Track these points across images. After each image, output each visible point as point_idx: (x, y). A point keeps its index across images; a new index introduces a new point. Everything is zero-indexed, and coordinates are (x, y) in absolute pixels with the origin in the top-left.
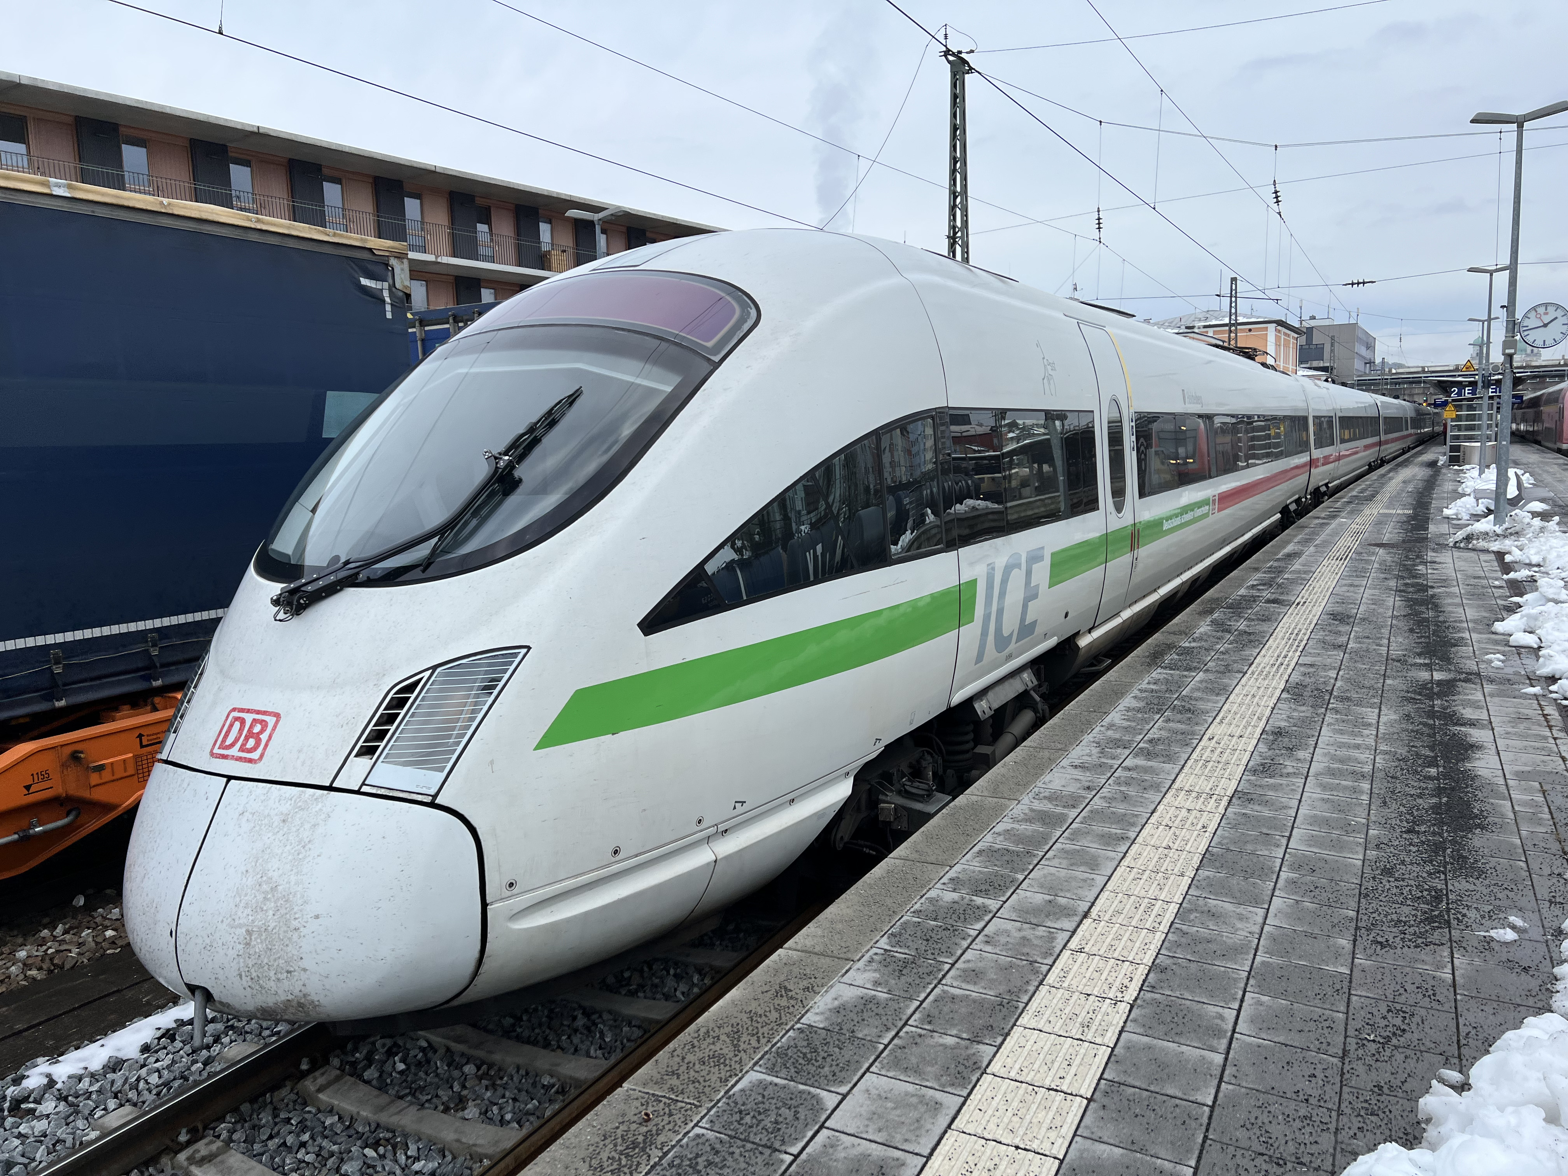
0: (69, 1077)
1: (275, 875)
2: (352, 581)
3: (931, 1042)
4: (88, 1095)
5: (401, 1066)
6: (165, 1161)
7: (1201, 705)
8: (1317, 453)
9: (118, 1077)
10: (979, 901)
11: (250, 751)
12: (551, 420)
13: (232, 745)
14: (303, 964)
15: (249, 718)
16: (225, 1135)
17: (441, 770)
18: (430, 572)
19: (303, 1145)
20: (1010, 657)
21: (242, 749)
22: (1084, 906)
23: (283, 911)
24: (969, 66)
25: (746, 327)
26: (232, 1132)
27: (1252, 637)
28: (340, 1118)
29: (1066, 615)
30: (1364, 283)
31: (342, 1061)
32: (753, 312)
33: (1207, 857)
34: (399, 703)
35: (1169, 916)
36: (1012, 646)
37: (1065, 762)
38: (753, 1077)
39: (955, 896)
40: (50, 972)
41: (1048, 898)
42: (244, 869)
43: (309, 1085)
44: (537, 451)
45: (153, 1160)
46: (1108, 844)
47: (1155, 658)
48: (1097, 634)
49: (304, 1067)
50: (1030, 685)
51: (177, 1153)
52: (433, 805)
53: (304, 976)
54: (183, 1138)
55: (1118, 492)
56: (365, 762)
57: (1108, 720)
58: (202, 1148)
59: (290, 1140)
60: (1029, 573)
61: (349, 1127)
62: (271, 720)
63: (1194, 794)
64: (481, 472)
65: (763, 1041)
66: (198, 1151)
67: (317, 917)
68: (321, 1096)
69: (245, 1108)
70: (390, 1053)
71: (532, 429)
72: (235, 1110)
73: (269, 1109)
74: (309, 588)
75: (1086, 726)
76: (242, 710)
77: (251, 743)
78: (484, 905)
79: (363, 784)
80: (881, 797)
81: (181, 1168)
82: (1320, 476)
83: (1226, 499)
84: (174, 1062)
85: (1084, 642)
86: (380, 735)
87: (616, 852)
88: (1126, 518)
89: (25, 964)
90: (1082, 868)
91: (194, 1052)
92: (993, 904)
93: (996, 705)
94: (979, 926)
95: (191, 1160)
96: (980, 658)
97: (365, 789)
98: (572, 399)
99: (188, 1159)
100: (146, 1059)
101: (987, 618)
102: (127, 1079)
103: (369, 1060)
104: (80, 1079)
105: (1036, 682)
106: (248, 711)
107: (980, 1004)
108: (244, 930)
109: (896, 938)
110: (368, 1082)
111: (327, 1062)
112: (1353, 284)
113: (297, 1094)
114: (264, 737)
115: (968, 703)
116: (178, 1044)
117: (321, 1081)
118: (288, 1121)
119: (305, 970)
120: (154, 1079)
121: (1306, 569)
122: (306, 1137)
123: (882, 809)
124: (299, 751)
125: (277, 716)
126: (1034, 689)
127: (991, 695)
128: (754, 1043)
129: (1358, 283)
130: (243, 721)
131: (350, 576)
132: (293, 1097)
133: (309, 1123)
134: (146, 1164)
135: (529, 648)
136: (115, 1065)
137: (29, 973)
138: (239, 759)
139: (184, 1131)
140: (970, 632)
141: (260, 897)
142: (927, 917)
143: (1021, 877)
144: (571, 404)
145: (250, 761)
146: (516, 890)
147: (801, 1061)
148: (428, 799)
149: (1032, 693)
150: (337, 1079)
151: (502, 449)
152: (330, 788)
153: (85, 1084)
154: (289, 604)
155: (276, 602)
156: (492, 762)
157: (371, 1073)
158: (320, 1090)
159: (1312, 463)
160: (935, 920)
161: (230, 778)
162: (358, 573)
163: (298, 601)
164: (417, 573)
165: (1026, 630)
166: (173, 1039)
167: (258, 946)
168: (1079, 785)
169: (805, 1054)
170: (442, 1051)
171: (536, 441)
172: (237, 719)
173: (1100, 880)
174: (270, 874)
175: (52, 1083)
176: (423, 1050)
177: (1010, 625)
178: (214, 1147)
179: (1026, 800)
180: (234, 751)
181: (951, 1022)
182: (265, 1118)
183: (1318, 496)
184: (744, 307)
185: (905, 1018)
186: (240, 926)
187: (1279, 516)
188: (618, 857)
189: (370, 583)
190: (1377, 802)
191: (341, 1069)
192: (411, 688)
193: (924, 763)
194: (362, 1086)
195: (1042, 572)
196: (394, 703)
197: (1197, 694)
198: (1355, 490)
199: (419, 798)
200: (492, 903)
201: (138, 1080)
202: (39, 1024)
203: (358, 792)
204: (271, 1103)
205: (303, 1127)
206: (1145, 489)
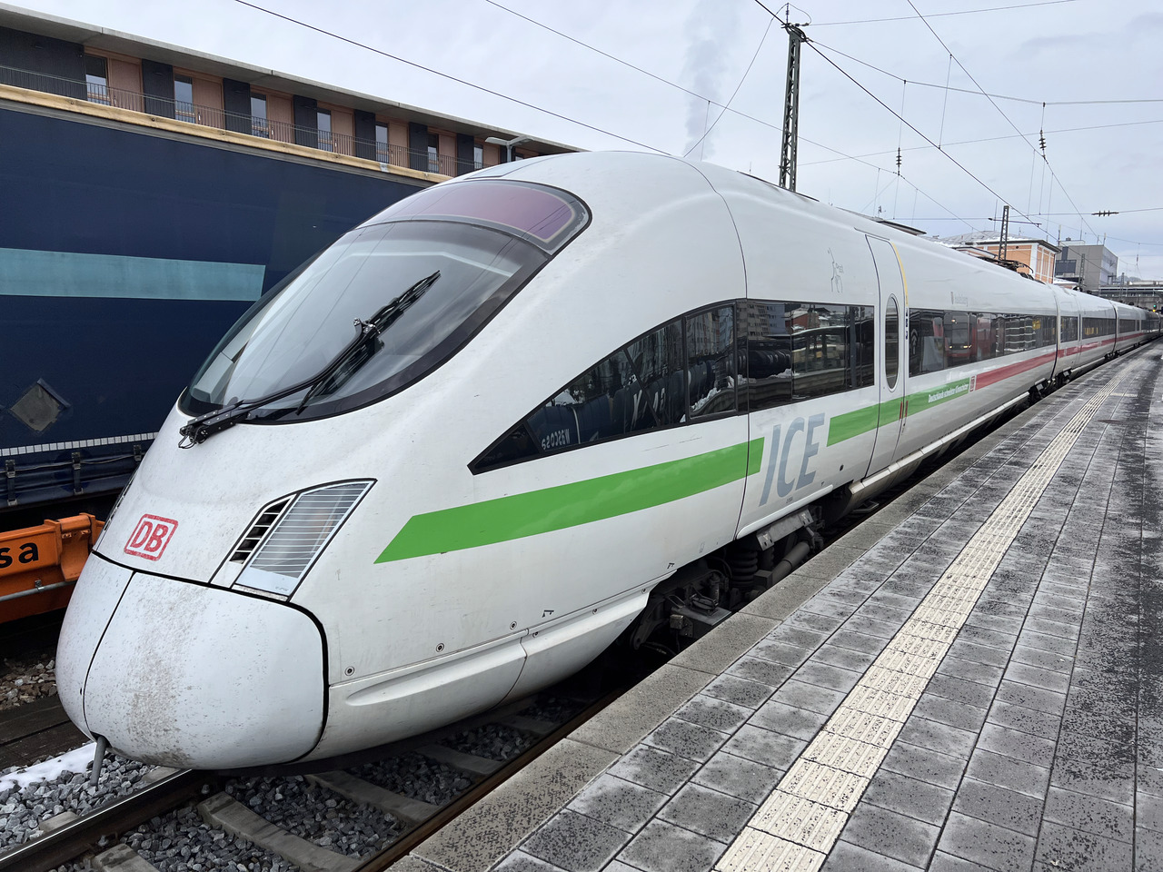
0: (31, 785)
1: (160, 652)
2: (243, 419)
3: (672, 835)
4: (41, 800)
5: (279, 796)
6: (87, 860)
7: (945, 548)
8: (1063, 346)
9: (65, 787)
10: (735, 708)
11: (152, 550)
12: (412, 296)
13: (140, 544)
15: (155, 523)
16: (135, 842)
17: (297, 575)
18: (302, 416)
19: (193, 855)
20: (791, 500)
21: (146, 549)
22: (822, 719)
23: (163, 682)
24: (804, 36)
25: (578, 228)
26: (141, 840)
27: (994, 493)
28: (226, 835)
29: (842, 468)
30: (1109, 213)
31: (234, 789)
32: (586, 216)
33: (933, 683)
34: (268, 519)
35: (893, 734)
36: (793, 492)
37: (826, 591)
38: (518, 855)
39: (716, 702)
40: (37, 696)
41: (793, 709)
42: (137, 645)
43: (206, 806)
44: (400, 321)
45: (77, 859)
46: (851, 665)
47: (912, 506)
48: (867, 483)
49: (205, 792)
50: (807, 523)
51: (96, 854)
52: (287, 604)
53: (177, 735)
54: (102, 843)
55: (892, 370)
56: (238, 565)
57: (867, 555)
58: (116, 852)
59: (184, 851)
60: (810, 433)
61: (232, 843)
62: (170, 526)
63: (929, 625)
64: (351, 334)
65: (533, 822)
66: (111, 855)
67: (190, 688)
68: (213, 816)
69: (156, 821)
70: (274, 785)
71: (395, 303)
72: (147, 822)
73: (173, 824)
74: (209, 423)
75: (849, 560)
76: (151, 517)
77: (154, 543)
79: (234, 583)
80: (674, 609)
81: (98, 867)
82: (1064, 363)
83: (983, 379)
84: (109, 779)
85: (855, 489)
86: (251, 544)
87: (440, 648)
88: (898, 392)
89: (20, 690)
90: (826, 685)
91: (127, 771)
92: (746, 712)
93: (776, 538)
94: (731, 731)
95: (105, 861)
96: (764, 501)
97: (235, 587)
98: (431, 280)
99: (103, 860)
100: (90, 774)
101: (771, 469)
102: (72, 790)
103: (257, 789)
104: (38, 786)
105: (812, 521)
106: (156, 518)
107: (720, 802)
108: (132, 694)
109: (661, 737)
110: (251, 808)
111: (223, 789)
112: (1100, 214)
113: (197, 813)
114: (164, 540)
116: (116, 764)
117: (216, 804)
118: (186, 834)
120: (92, 791)
121: (1045, 438)
122: (196, 849)
123: (674, 619)
124: (189, 553)
125: (175, 523)
126: (811, 526)
127: (772, 530)
128: (525, 824)
129: (1105, 214)
130: (150, 525)
131: (242, 415)
132: (193, 815)
133: (201, 838)
134: (73, 861)
135: (375, 480)
136: (66, 777)
137: (21, 697)
138: (144, 556)
139: (103, 837)
140: (756, 481)
141: (147, 669)
142: (690, 720)
143: (773, 689)
144: (430, 284)
145: (152, 558)
146: (354, 675)
147: (560, 844)
148: (284, 599)
149: (808, 529)
150: (229, 803)
151: (369, 318)
152: (209, 585)
153: (40, 791)
154: (192, 434)
155: (183, 432)
156: (339, 572)
157: (256, 801)
158: (214, 811)
159: (1058, 353)
160: (696, 722)
161: (135, 570)
162: (247, 413)
163: (199, 433)
164: (293, 415)
165: (806, 479)
166: (113, 760)
167: (143, 709)
168: (834, 611)
169: (564, 838)
170: (312, 787)
171: (399, 313)
172: (146, 523)
173: (840, 697)
174: (157, 650)
175: (17, 788)
176: (298, 783)
177: (792, 474)
178: (124, 852)
179: (788, 621)
180: (141, 550)
181: (692, 818)
182: (169, 830)
183: (1062, 379)
184: (579, 212)
185: (654, 810)
186: (130, 691)
187: (1028, 393)
188: (442, 652)
189: (258, 421)
190: (1084, 642)
191: (233, 795)
192: (278, 508)
193: (712, 583)
194: (247, 812)
195: (821, 434)
196: (266, 518)
197: (944, 538)
198: (1092, 376)
199: (277, 597)
201: (80, 791)
202: (21, 738)
203: (230, 590)
204: (176, 818)
205: (196, 841)
206: (915, 370)
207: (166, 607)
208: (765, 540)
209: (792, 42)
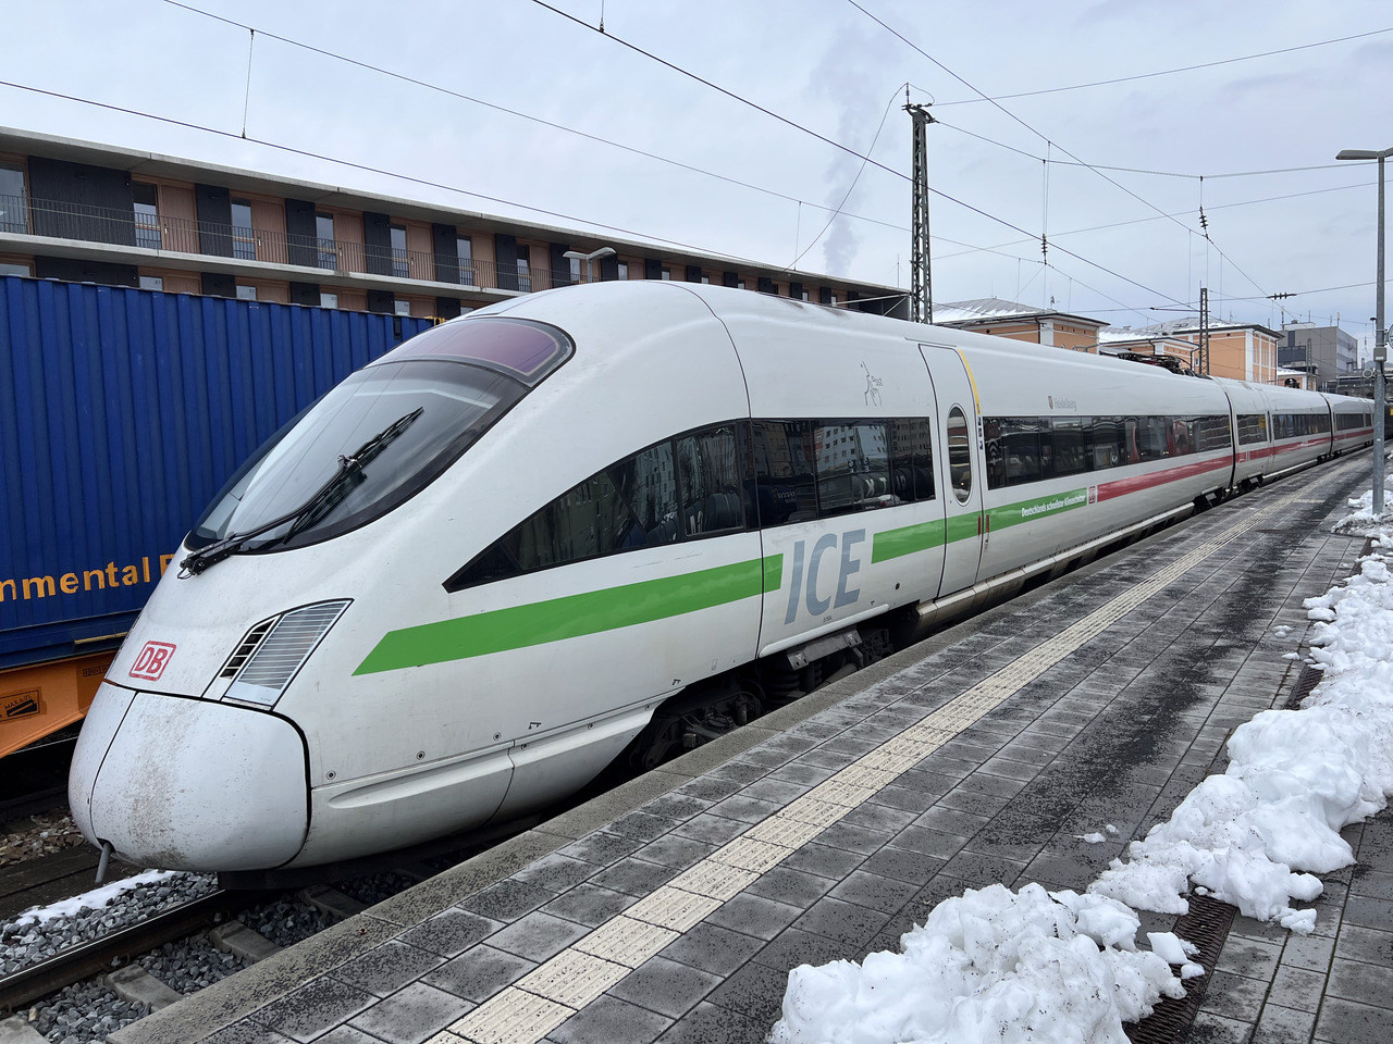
0: (51, 919)
1: (157, 760)
2: (236, 550)
3: (595, 893)
4: (60, 932)
5: (290, 924)
6: (100, 979)
7: (991, 663)
8: (1241, 449)
9: (84, 922)
10: (699, 801)
11: (153, 672)
12: (395, 431)
13: (143, 668)
14: (172, 825)
15: (156, 648)
16: (147, 964)
17: (280, 687)
18: (288, 545)
19: (202, 974)
20: (829, 619)
21: (148, 671)
22: (777, 807)
23: (160, 786)
24: (929, 116)
25: (565, 357)
26: (153, 962)
27: (1082, 609)
28: (235, 957)
29: (898, 586)
31: (247, 918)
32: (570, 349)
33: (904, 777)
34: (254, 639)
35: (838, 816)
36: (830, 611)
37: (844, 703)
38: (453, 910)
39: (683, 797)
40: (62, 848)
41: (754, 800)
42: (137, 755)
43: (218, 933)
44: (383, 455)
45: (91, 978)
46: (830, 764)
47: (980, 627)
48: (940, 604)
49: (217, 920)
50: (854, 643)
51: (111, 972)
52: (271, 713)
53: (172, 834)
54: (115, 963)
55: (961, 481)
56: (228, 680)
57: (902, 672)
58: (127, 971)
59: (193, 970)
60: (846, 548)
61: (239, 964)
62: (170, 650)
63: (929, 730)
64: (334, 469)
65: (475, 888)
66: (123, 973)
67: (183, 791)
68: (224, 941)
69: (169, 946)
70: (286, 915)
71: (378, 439)
72: (160, 947)
73: (185, 949)
74: (205, 555)
75: (884, 676)
76: (153, 643)
77: (155, 665)
78: (309, 789)
79: (224, 696)
80: (688, 728)
81: (110, 984)
82: (1246, 469)
83: (1108, 492)
84: (126, 912)
85: (924, 611)
86: (239, 662)
87: (421, 756)
88: (972, 505)
89: (45, 842)
90: (796, 781)
91: (144, 907)
92: (707, 803)
93: (812, 658)
94: (685, 819)
95: (117, 979)
96: (790, 618)
97: (224, 700)
98: (414, 416)
99: (115, 978)
100: (108, 910)
101: (796, 583)
102: (90, 923)
103: (269, 918)
104: (58, 920)
105: (860, 641)
106: (157, 643)
107: (649, 870)
108: (133, 799)
109: (617, 826)
110: (263, 934)
111: (236, 918)
113: (208, 939)
114: (163, 662)
115: (781, 656)
116: (134, 901)
117: (227, 930)
118: (197, 958)
119: (173, 830)
120: (110, 924)
122: (205, 969)
123: (687, 737)
124: (184, 672)
125: (174, 646)
126: (859, 647)
127: (807, 650)
128: (468, 890)
130: (152, 650)
131: (235, 546)
132: (204, 941)
133: (210, 960)
134: (86, 980)
135: (353, 600)
136: (86, 912)
137: (46, 848)
138: (146, 677)
139: (116, 958)
140: (776, 599)
141: (146, 776)
142: (652, 812)
143: (743, 786)
144: (414, 419)
145: (152, 679)
146: (335, 780)
147: (493, 902)
148: (268, 709)
149: (855, 650)
150: (240, 929)
151: (352, 454)
152: (201, 699)
153: (59, 925)
154: (190, 567)
155: (183, 565)
156: (318, 684)
157: (267, 928)
158: (223, 937)
159: (1235, 457)
160: (656, 813)
161: (138, 691)
162: (240, 545)
163: (197, 565)
164: (281, 545)
165: (846, 598)
166: (131, 898)
167: (142, 812)
168: (841, 721)
169: (498, 898)
170: (325, 914)
171: (383, 448)
172: (149, 649)
173: (805, 789)
174: (154, 759)
175: (37, 922)
176: (311, 913)
177: (826, 592)
178: (135, 972)
179: (789, 731)
180: (143, 672)
181: (617, 882)
182: (181, 954)
185: (587, 877)
186: (131, 796)
187: (1192, 504)
188: (423, 760)
189: (251, 552)
190: (1080, 738)
191: (245, 924)
192: (264, 628)
194: (257, 937)
195: (862, 551)
196: (254, 638)
197: (997, 654)
199: (262, 707)
200: (316, 788)
201: (98, 924)
202: (43, 884)
203: (219, 702)
204: (188, 944)
205: (206, 961)
206: (996, 481)
207: (163, 721)
208: (796, 660)
209: (916, 124)
